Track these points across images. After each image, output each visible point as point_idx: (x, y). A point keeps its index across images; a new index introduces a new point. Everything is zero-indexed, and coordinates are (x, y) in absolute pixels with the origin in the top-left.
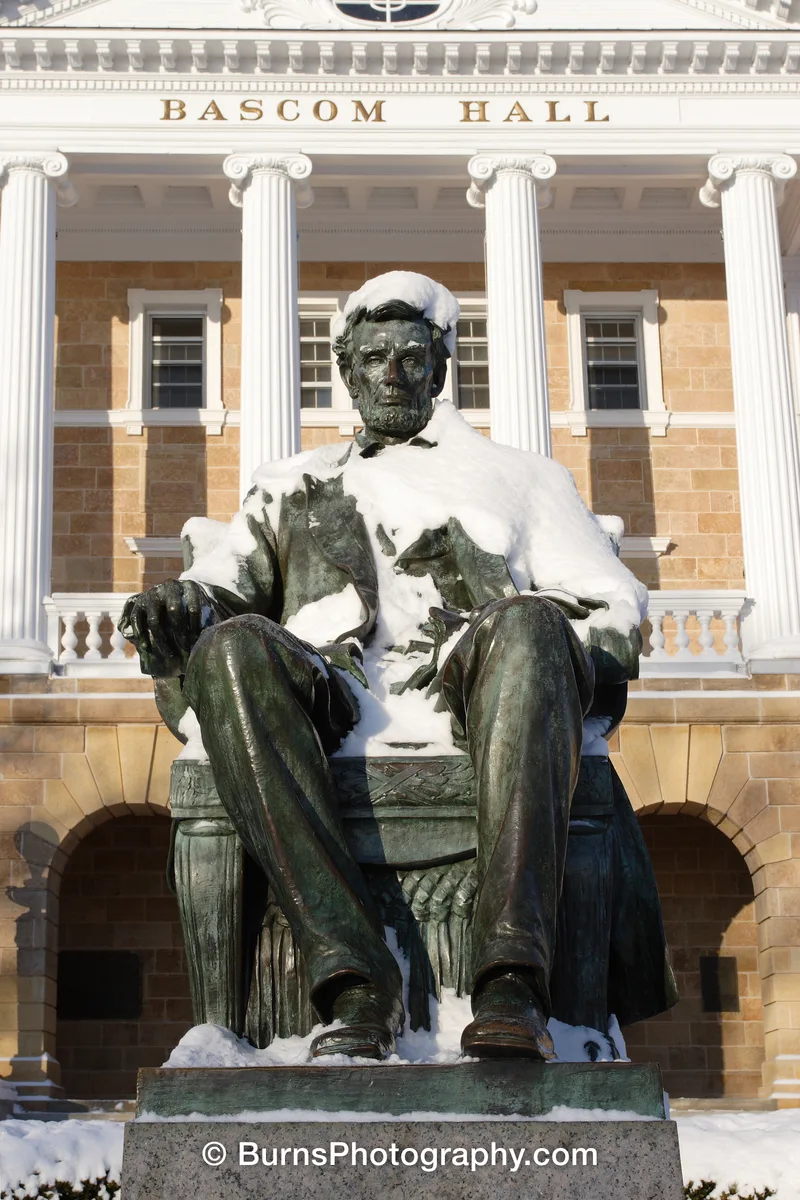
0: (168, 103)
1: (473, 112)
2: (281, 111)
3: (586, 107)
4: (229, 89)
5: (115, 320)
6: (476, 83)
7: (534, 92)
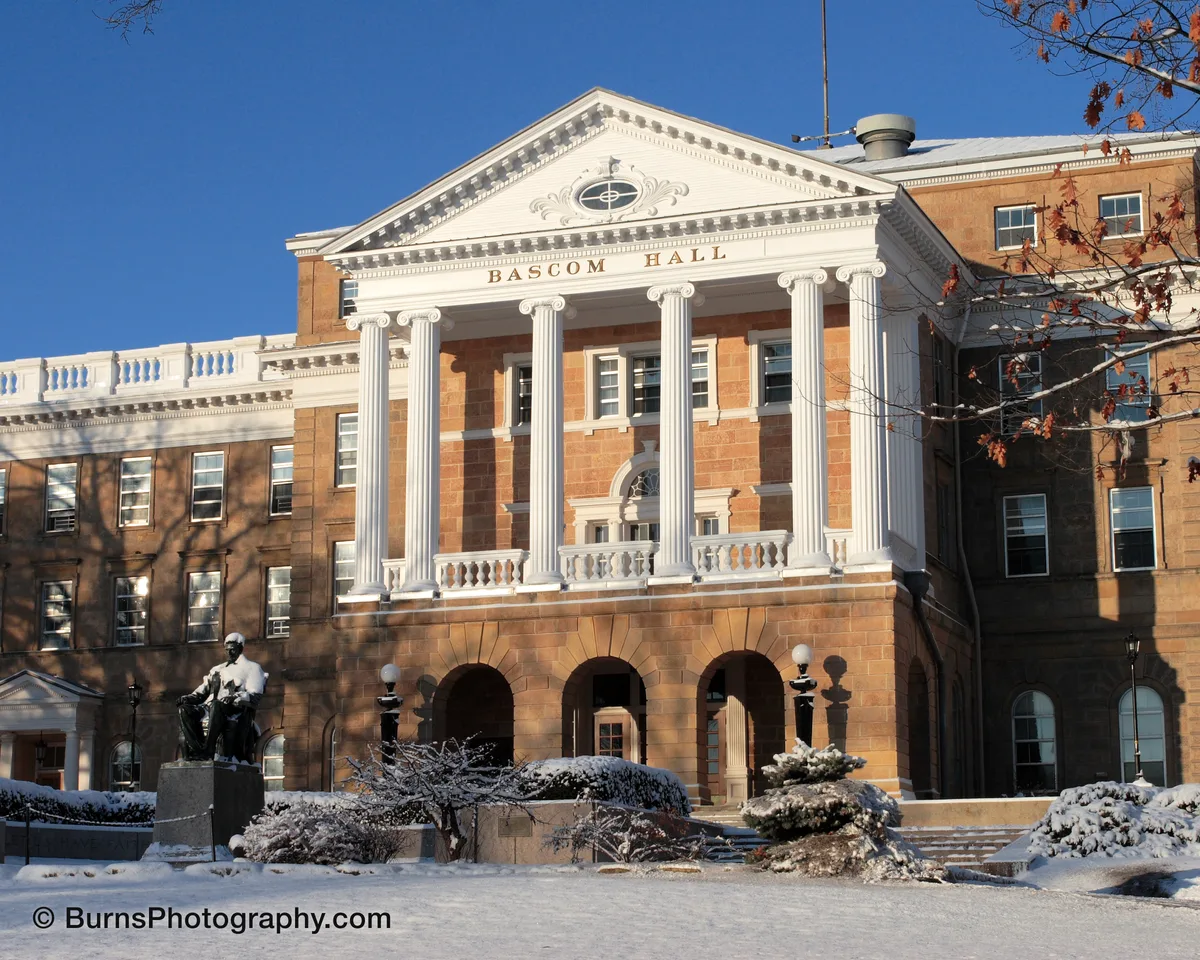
0: (492, 273)
1: (651, 260)
2: (550, 272)
3: (713, 251)
4: (522, 262)
5: (496, 372)
6: (652, 244)
7: (684, 246)
